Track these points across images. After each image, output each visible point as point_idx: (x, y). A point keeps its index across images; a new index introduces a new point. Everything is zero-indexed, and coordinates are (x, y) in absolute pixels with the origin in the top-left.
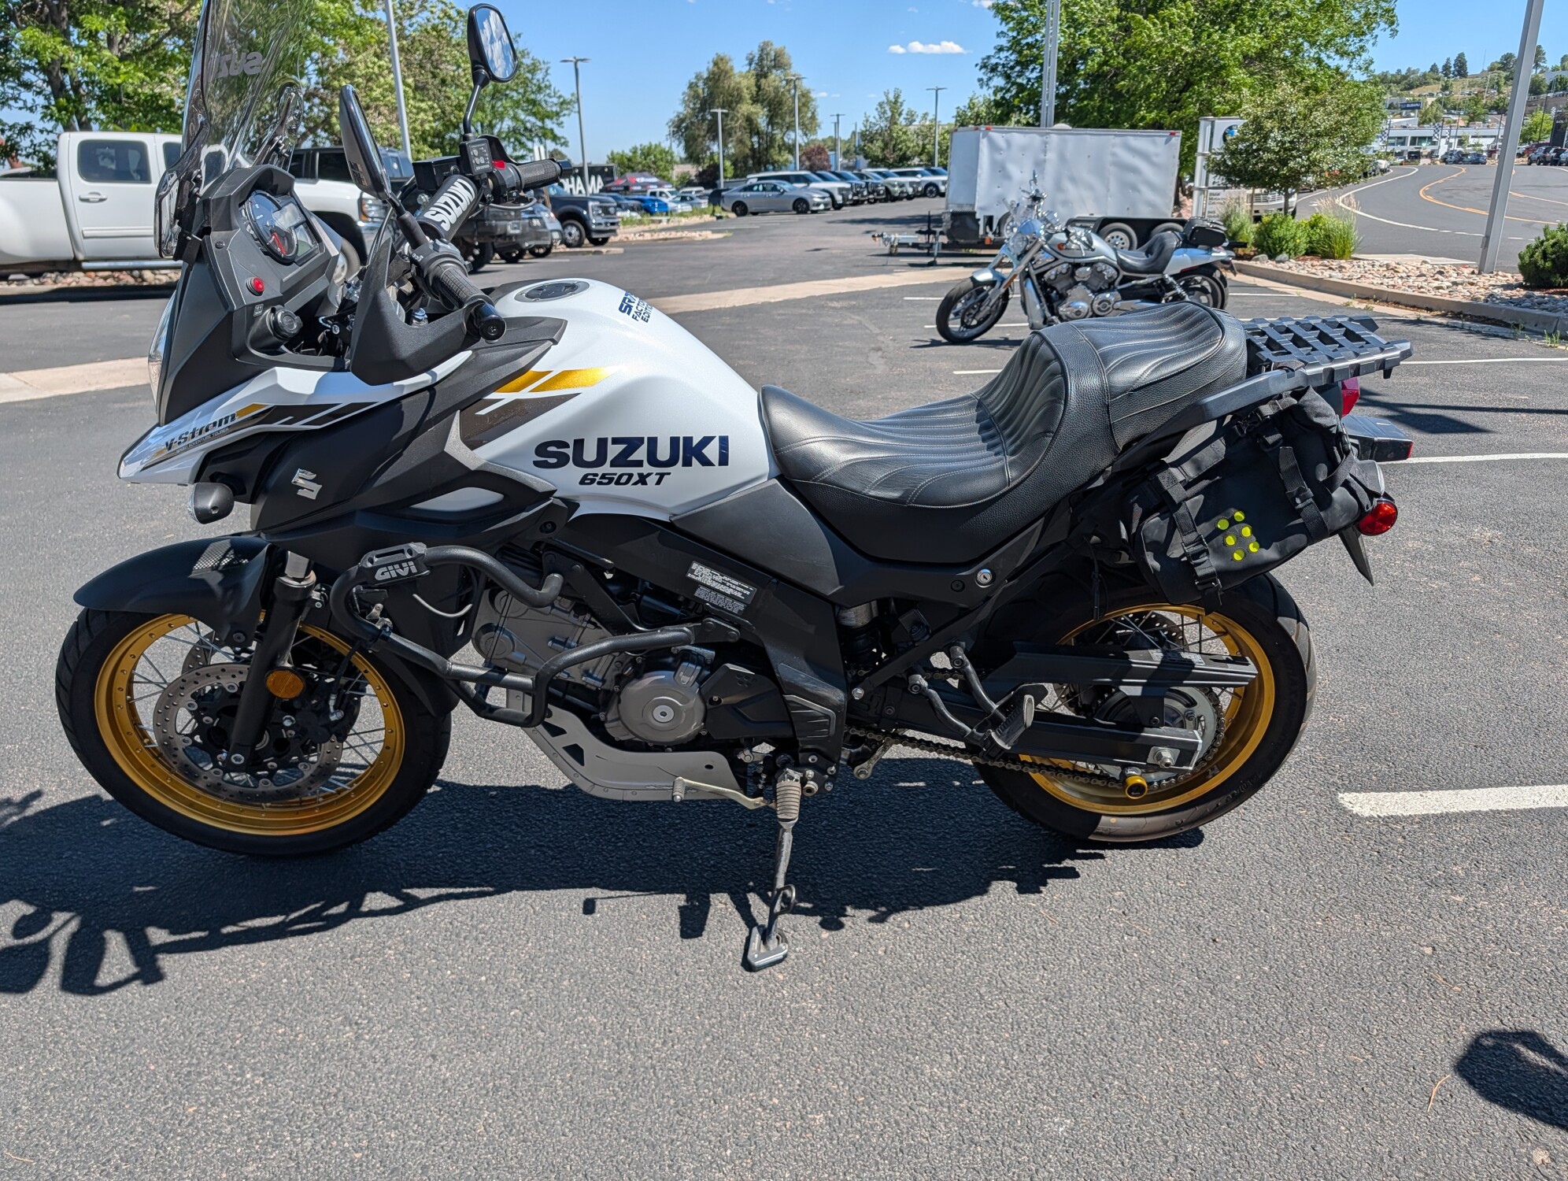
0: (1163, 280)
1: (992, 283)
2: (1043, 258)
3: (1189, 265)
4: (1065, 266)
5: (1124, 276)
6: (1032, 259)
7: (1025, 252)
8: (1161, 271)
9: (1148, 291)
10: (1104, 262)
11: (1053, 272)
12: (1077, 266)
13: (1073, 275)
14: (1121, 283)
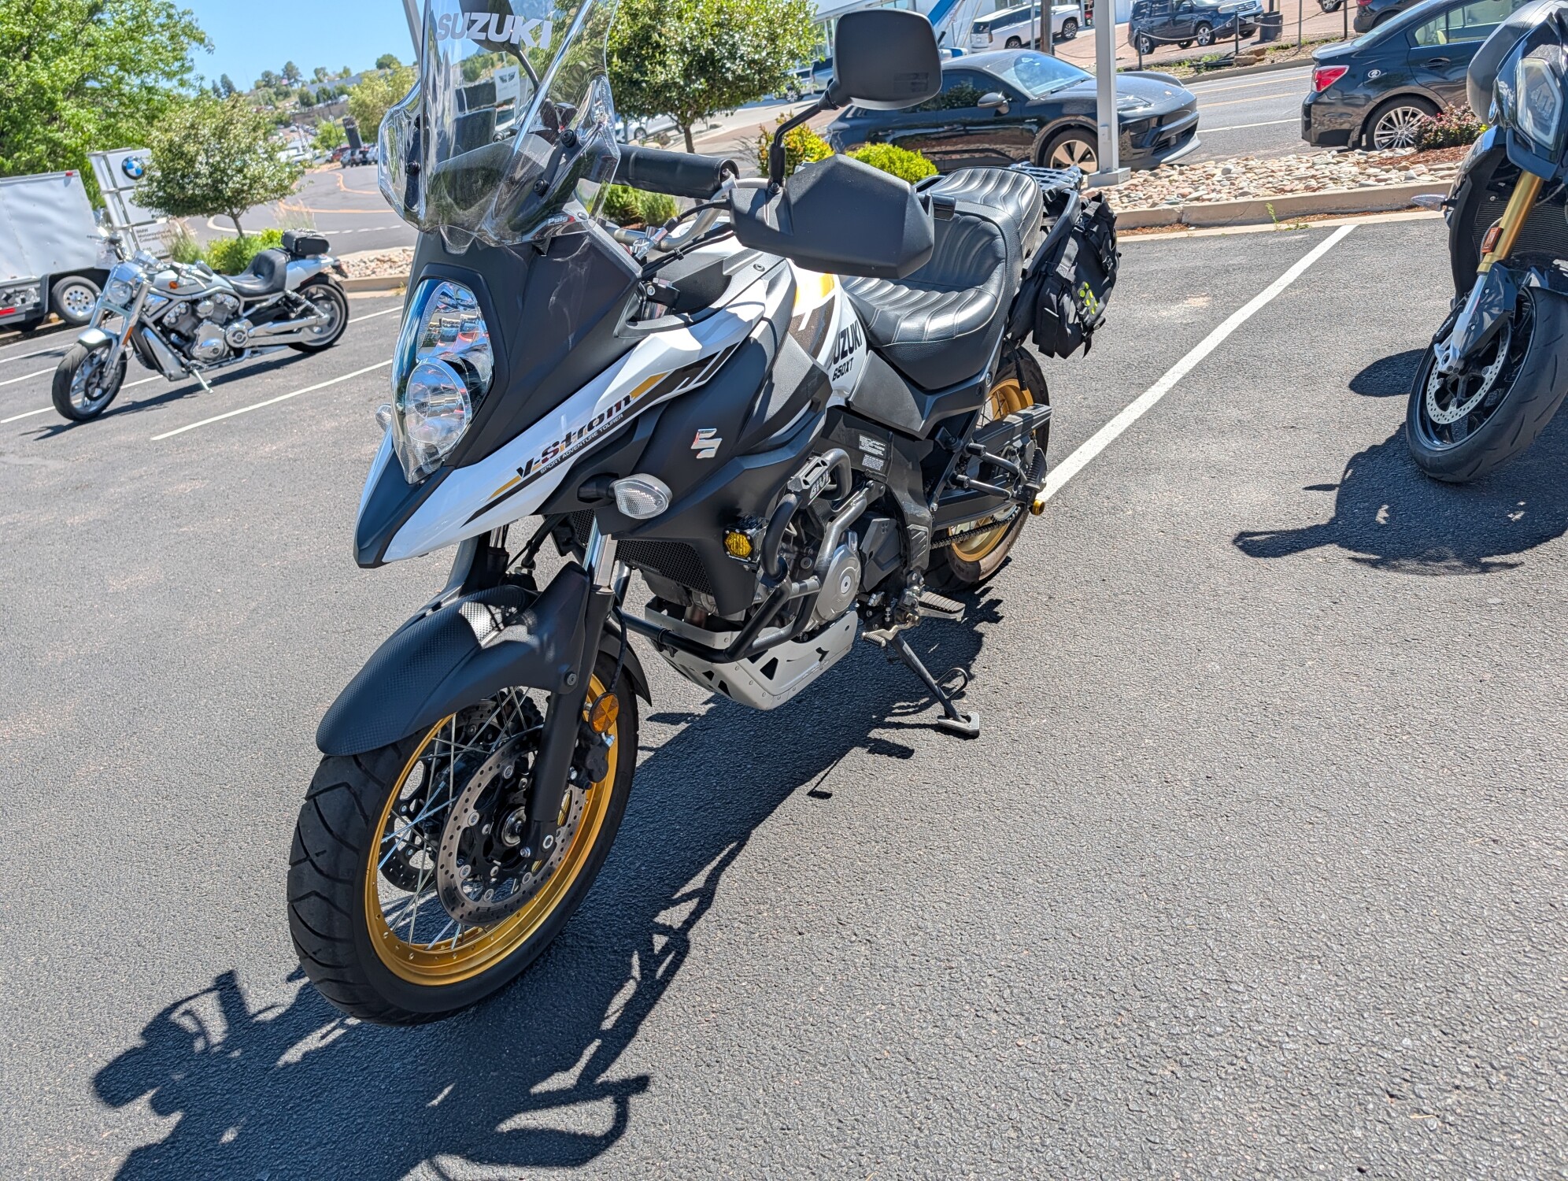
0: (287, 297)
1: (107, 344)
2: (155, 302)
3: (306, 277)
4: (183, 305)
5: (246, 303)
6: (144, 306)
7: (132, 301)
8: (281, 289)
9: (276, 312)
10: (221, 292)
11: (171, 314)
12: (195, 302)
13: (194, 313)
14: (245, 309)
